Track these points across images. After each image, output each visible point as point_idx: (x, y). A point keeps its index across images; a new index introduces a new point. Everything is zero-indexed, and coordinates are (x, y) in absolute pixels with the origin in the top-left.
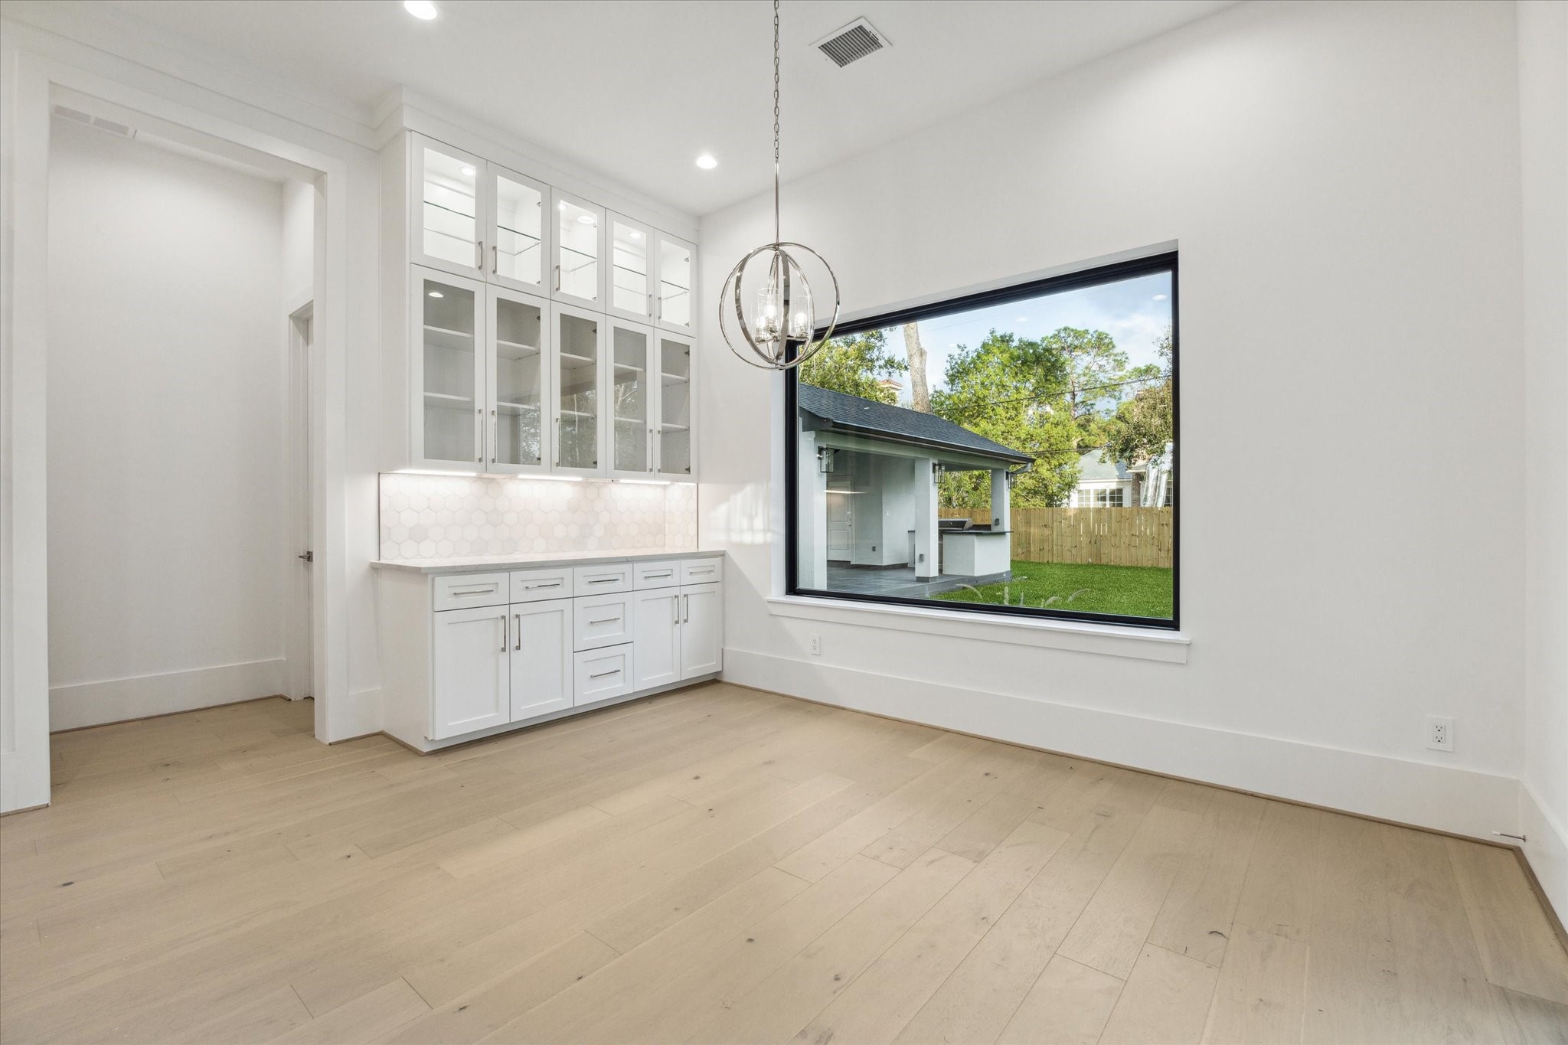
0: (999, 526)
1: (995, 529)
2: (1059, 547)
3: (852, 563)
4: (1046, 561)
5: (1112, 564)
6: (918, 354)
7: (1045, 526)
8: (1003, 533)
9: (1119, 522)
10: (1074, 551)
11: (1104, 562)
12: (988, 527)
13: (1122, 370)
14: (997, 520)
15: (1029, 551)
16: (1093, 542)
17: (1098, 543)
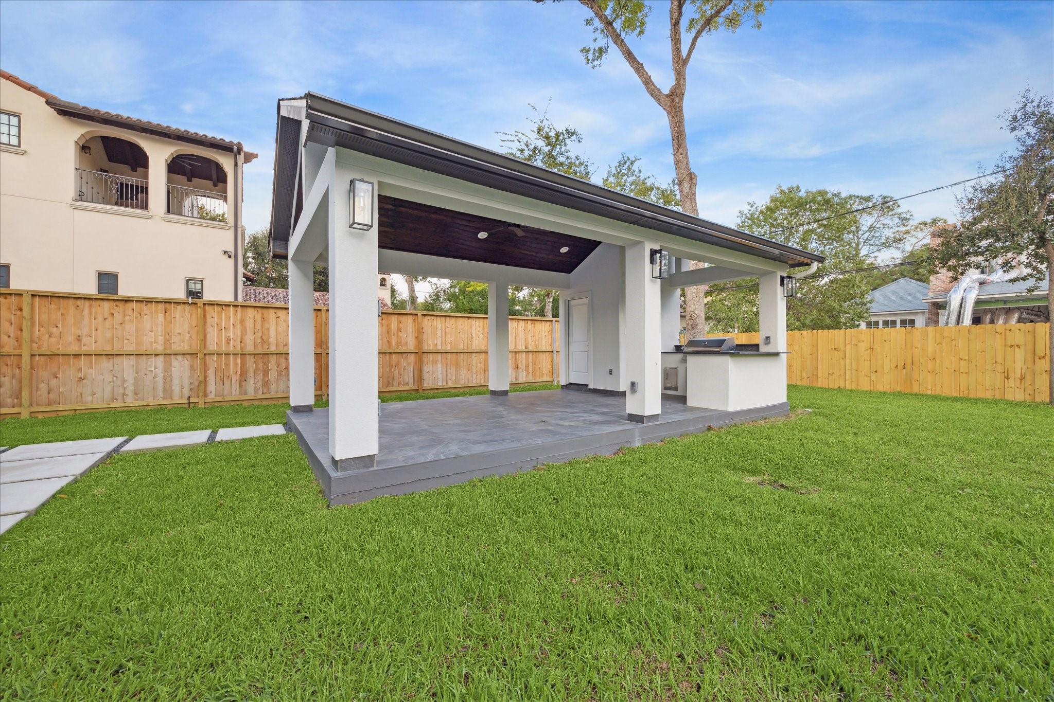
0: (770, 346)
1: (763, 349)
2: (854, 372)
3: (589, 387)
4: (836, 387)
5: (929, 392)
6: (687, 179)
7: (836, 349)
8: (777, 354)
9: (940, 343)
10: (873, 377)
11: (916, 389)
12: (757, 346)
13: (907, 226)
14: (768, 338)
15: (816, 376)
16: (900, 367)
17: (908, 367)
